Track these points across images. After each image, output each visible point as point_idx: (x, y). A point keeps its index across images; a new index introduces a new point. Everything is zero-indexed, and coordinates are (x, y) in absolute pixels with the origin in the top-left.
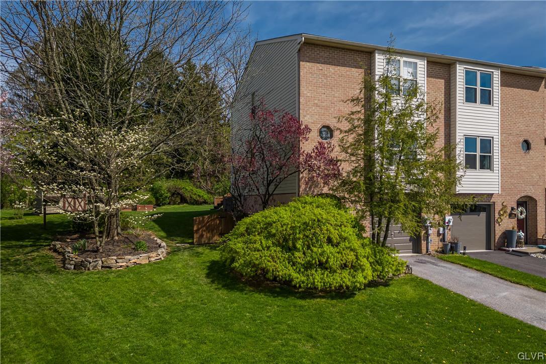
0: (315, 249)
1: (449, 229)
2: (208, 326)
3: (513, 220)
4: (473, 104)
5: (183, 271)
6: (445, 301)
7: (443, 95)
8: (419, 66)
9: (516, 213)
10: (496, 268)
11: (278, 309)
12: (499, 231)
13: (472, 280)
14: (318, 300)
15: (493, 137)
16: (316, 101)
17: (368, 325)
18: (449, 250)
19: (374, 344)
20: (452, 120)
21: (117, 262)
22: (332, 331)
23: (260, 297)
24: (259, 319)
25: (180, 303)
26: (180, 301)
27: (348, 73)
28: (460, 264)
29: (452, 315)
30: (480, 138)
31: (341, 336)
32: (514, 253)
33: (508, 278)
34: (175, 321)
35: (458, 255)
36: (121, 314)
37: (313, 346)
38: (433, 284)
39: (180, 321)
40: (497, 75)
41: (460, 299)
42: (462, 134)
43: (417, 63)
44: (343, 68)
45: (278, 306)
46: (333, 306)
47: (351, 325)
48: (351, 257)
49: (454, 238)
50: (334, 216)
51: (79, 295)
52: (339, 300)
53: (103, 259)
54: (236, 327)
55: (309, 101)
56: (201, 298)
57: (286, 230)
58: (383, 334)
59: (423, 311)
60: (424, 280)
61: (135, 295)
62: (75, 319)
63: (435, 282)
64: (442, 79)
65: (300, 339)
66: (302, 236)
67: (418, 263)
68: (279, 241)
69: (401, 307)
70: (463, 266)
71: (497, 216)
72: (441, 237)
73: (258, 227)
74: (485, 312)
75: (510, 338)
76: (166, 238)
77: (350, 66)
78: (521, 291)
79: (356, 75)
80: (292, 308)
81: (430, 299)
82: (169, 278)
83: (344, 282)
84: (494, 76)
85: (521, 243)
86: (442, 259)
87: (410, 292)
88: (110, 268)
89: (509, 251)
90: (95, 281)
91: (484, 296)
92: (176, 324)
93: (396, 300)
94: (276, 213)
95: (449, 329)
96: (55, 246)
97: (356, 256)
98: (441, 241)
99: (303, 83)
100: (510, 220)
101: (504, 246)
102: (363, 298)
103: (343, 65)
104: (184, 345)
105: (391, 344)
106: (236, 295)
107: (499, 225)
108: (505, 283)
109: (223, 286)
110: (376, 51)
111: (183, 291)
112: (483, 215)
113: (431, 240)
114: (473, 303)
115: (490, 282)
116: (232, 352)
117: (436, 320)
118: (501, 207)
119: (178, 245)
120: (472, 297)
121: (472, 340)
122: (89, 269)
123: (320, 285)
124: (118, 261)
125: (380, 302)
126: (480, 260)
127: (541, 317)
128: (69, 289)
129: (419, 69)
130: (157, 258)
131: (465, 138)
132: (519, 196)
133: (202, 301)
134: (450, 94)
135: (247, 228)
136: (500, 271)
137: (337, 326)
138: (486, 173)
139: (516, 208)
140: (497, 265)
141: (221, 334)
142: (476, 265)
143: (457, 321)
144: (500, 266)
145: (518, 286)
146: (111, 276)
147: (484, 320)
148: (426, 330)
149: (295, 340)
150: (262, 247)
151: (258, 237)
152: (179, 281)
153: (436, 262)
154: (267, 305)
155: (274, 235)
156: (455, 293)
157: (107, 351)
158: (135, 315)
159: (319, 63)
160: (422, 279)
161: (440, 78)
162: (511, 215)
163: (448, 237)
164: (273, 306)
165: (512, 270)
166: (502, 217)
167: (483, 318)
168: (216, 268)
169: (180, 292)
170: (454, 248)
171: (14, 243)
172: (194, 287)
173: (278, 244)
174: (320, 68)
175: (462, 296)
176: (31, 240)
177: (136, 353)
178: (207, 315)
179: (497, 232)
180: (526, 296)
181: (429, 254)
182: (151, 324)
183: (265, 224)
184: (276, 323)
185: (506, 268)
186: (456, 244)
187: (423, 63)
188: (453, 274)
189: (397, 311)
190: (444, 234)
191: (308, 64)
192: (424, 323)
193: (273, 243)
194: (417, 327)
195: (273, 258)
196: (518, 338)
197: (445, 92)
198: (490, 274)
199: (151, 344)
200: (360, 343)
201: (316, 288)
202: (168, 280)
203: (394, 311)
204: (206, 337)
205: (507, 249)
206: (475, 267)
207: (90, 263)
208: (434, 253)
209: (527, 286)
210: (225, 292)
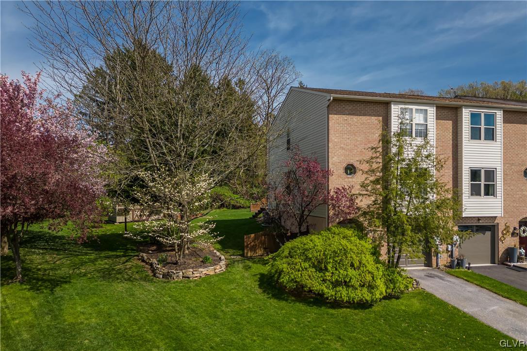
0: (342, 271)
1: (457, 247)
2: (268, 327)
3: (516, 238)
4: (478, 141)
5: (242, 281)
6: (443, 313)
7: (451, 134)
8: (429, 112)
9: (518, 232)
10: (493, 284)
11: (315, 315)
12: (502, 248)
13: (470, 294)
14: (345, 309)
15: (496, 168)
16: (342, 145)
17: (381, 331)
18: (455, 265)
19: (385, 345)
20: (459, 155)
21: (193, 274)
22: (355, 334)
23: (301, 306)
24: (303, 324)
25: (245, 309)
26: (245, 307)
27: (368, 121)
28: (464, 279)
29: (446, 325)
30: (484, 169)
31: (361, 339)
32: (514, 268)
33: (501, 293)
34: (244, 322)
35: (463, 270)
36: (207, 316)
37: (342, 345)
38: (436, 297)
39: (248, 322)
40: (499, 115)
41: (456, 311)
42: (468, 167)
43: (427, 110)
44: (364, 117)
45: (315, 314)
46: (356, 314)
47: (368, 330)
48: (369, 278)
49: (461, 255)
50: (356, 245)
51: (175, 300)
52: (360, 310)
53: (183, 271)
54: (287, 328)
55: (336, 145)
56: (259, 305)
57: (320, 255)
58: (391, 338)
59: (424, 321)
60: (429, 294)
61: (213, 302)
62: (179, 319)
63: (438, 296)
64: (450, 120)
65: (332, 340)
66: (332, 261)
67: (427, 277)
68: (314, 264)
69: (408, 317)
70: (466, 280)
71: (500, 235)
72: (450, 253)
73: (298, 252)
74: (473, 323)
75: (486, 344)
76: (222, 250)
77: (370, 115)
78: (508, 305)
79: (375, 121)
80: (325, 315)
81: (431, 311)
82: (233, 287)
83: (363, 297)
84: (497, 116)
85: (522, 259)
86: (449, 273)
87: (416, 305)
88: (189, 278)
89: (510, 266)
90: (181, 289)
91: (476, 309)
92: (246, 325)
93: (404, 311)
94: (311, 241)
95: (441, 336)
96: (142, 257)
97: (373, 278)
98: (449, 257)
99: (331, 132)
100: (512, 238)
101: (507, 261)
102: (379, 309)
103: (364, 115)
104: (255, 341)
105: (397, 346)
106: (283, 303)
107: (503, 243)
108: (498, 298)
109: (273, 296)
110: (392, 103)
111: (245, 299)
112: (488, 234)
113: (440, 256)
114: (465, 315)
115: (485, 295)
116: (287, 347)
117: (433, 328)
118: (504, 227)
119: (232, 257)
120: (466, 310)
121: (456, 345)
122: (173, 278)
123: (346, 299)
124: (194, 272)
125: (392, 313)
126: (481, 276)
127: (517, 329)
128: (166, 295)
129: (429, 115)
130: (221, 270)
131: (471, 170)
132: (521, 218)
133: (260, 307)
134: (457, 133)
135: (290, 252)
136: (496, 286)
137: (358, 330)
138: (490, 199)
139: (518, 228)
140: (495, 280)
141: (277, 334)
142: (477, 280)
143: (449, 330)
144: (497, 281)
145: (508, 300)
146: (192, 285)
147: (469, 330)
148: (423, 336)
149: (328, 340)
150: (302, 268)
151: (298, 260)
152: (241, 289)
153: (443, 276)
154: (307, 313)
155: (310, 259)
156: (453, 307)
157: (207, 342)
158: (216, 317)
159: (344, 115)
160: (427, 293)
161: (448, 120)
162: (513, 234)
163: (456, 253)
164: (312, 313)
165: (506, 285)
166: (505, 236)
167: (469, 328)
168: (265, 280)
169: (243, 300)
170: (460, 264)
171: (111, 253)
172: (253, 296)
173: (314, 266)
174: (346, 119)
175: (458, 309)
176: (122, 251)
177: (226, 345)
178: (266, 319)
179: (500, 249)
180: (511, 310)
181: (439, 268)
182: (229, 324)
183: (303, 250)
184: (315, 327)
185: (502, 284)
186: (462, 261)
187: (433, 110)
188: (455, 288)
189: (404, 321)
190: (452, 251)
191: (335, 116)
192: (423, 331)
193: (310, 265)
194: (418, 334)
195: (310, 277)
196: (492, 345)
197: (452, 131)
198: (487, 289)
199: (232, 338)
200: (375, 344)
201: (343, 301)
202: (232, 289)
203: (402, 320)
204: (268, 335)
205: (509, 264)
206: (475, 282)
207: (174, 274)
208: (443, 267)
209: (515, 301)
210: (276, 301)
